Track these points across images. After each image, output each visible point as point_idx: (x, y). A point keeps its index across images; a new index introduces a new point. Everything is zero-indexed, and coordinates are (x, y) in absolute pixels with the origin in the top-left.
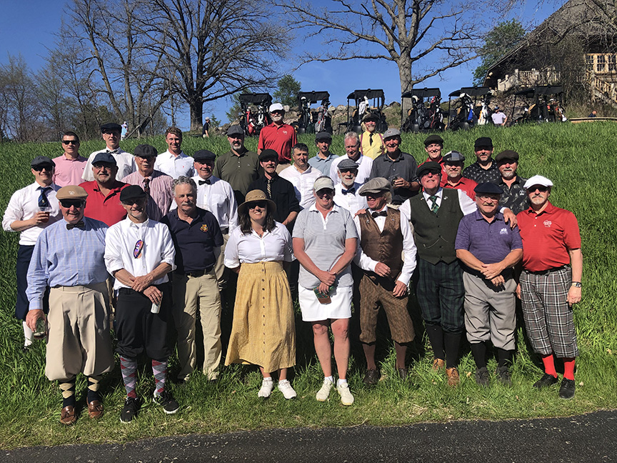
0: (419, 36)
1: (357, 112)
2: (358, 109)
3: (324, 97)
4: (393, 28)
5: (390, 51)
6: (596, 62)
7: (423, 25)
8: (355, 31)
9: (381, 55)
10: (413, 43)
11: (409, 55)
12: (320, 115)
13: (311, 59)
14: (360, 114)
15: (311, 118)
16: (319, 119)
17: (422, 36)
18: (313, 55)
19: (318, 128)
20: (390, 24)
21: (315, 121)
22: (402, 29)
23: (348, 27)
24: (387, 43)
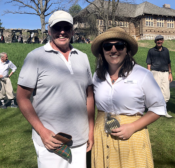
0: (47, 8)
1: (30, 37)
2: (31, 36)
3: (20, 31)
4: (38, 4)
5: (37, 12)
6: (100, 22)
7: (49, 4)
8: (25, 4)
9: (34, 13)
10: (46, 10)
11: (44, 14)
12: (19, 37)
13: (9, 12)
14: (31, 37)
15: (17, 37)
16: (19, 38)
17: (48, 8)
18: (9, 11)
19: (19, 41)
20: (37, 3)
21: (18, 38)
22: (41, 5)
23: (22, 2)
24: (36, 9)
